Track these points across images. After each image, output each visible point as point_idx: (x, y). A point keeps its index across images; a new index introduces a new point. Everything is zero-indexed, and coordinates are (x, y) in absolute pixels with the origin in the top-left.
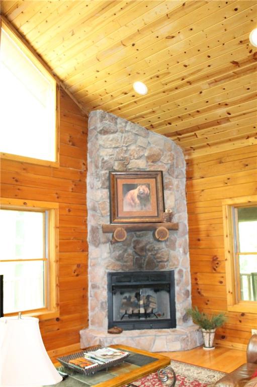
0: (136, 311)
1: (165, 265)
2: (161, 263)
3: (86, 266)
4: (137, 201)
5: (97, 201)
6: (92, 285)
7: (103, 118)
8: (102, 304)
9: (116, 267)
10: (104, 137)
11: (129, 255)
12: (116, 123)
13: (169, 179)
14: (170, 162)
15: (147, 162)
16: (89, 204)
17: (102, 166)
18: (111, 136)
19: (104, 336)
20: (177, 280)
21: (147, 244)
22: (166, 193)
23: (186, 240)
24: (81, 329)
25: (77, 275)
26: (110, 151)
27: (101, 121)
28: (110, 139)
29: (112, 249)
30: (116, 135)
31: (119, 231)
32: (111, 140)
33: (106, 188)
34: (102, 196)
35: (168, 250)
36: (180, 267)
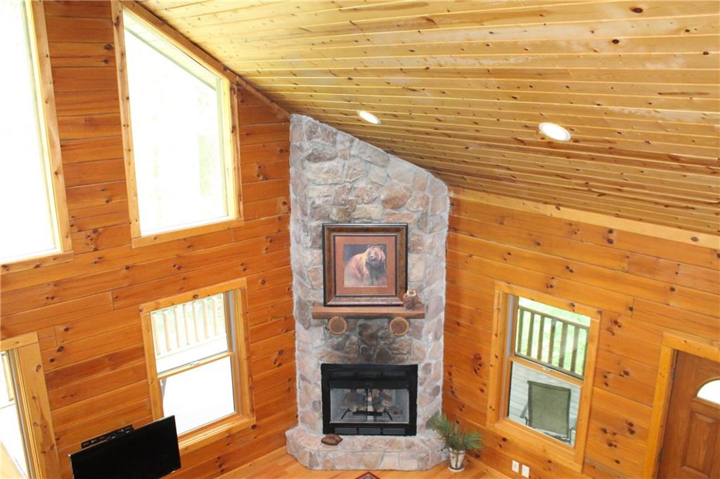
0: (362, 409)
1: (404, 359)
2: (398, 356)
3: (293, 350)
4: (366, 271)
5: (305, 266)
6: (301, 375)
7: (312, 134)
8: (314, 403)
9: (333, 358)
10: (315, 166)
11: (352, 344)
12: (334, 143)
13: (418, 235)
14: (421, 209)
15: (384, 207)
16: (294, 265)
17: (311, 213)
18: (327, 165)
19: (316, 448)
20: (420, 379)
21: (378, 331)
22: (412, 258)
23: (440, 320)
24: (288, 429)
25: (280, 365)
26: (324, 189)
27: (310, 139)
28: (325, 170)
29: (328, 335)
30: (334, 163)
31: (335, 321)
32: (327, 172)
33: (319, 248)
34: (312, 260)
35: (410, 340)
36: (426, 361)
